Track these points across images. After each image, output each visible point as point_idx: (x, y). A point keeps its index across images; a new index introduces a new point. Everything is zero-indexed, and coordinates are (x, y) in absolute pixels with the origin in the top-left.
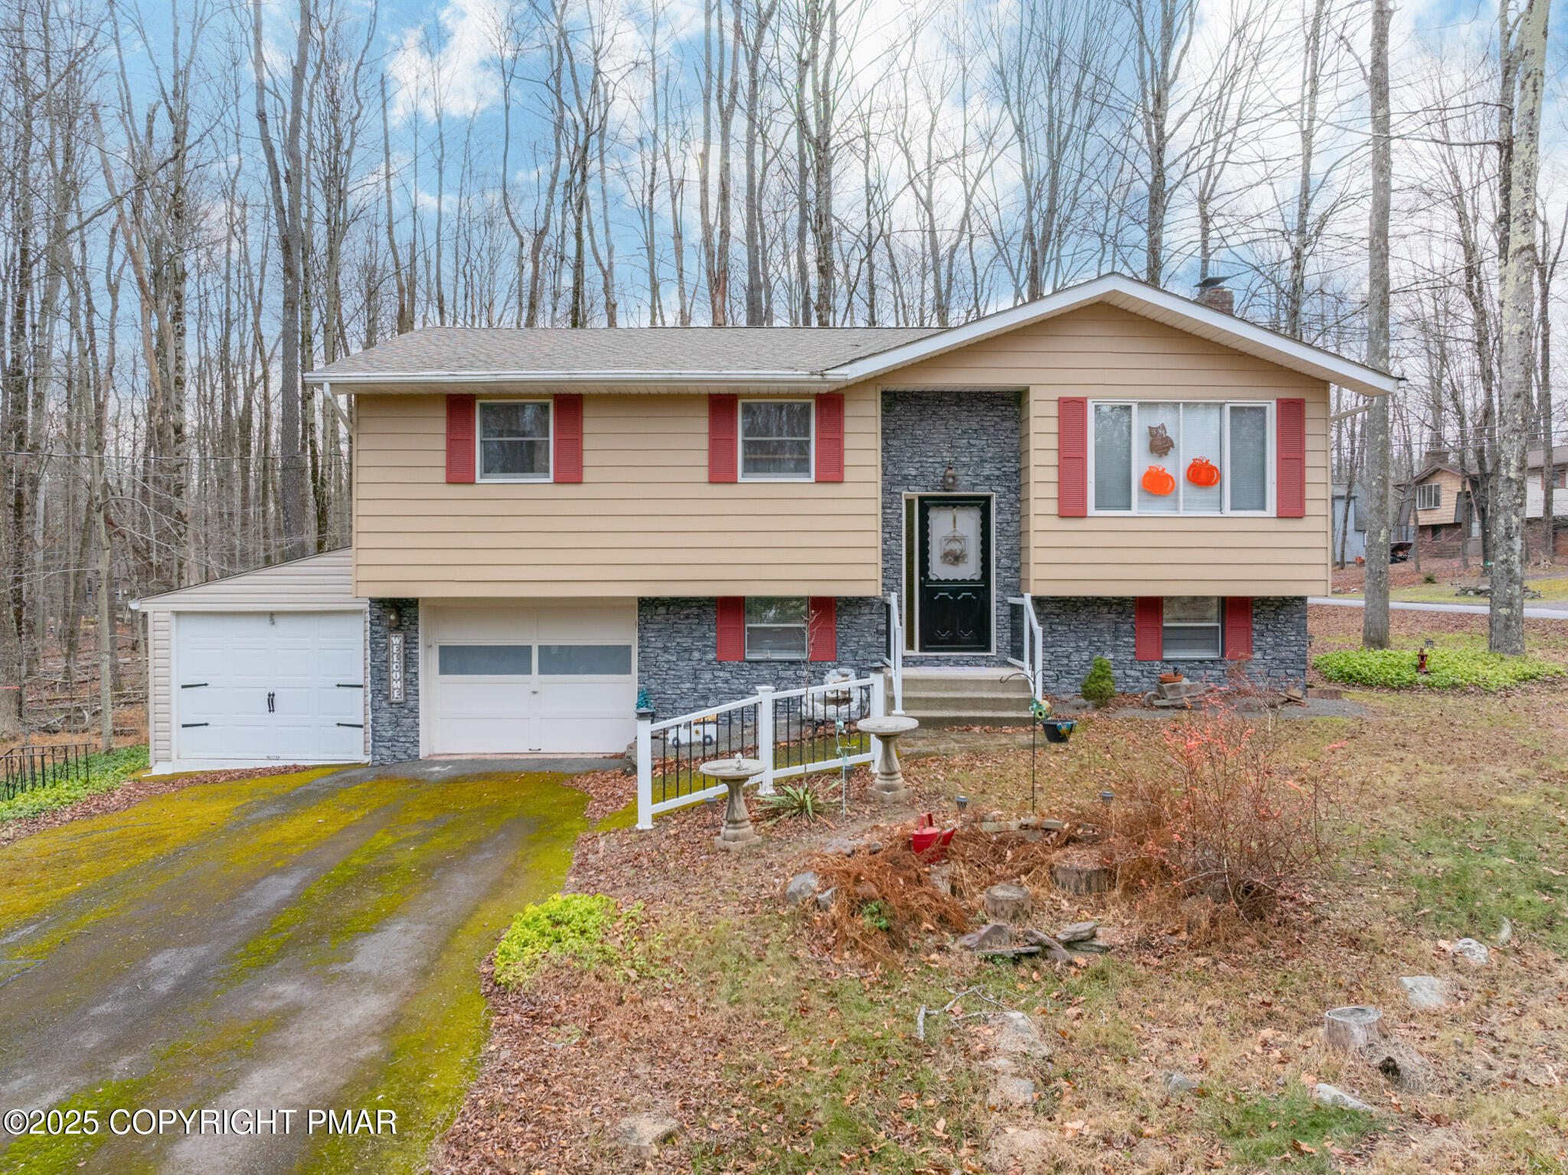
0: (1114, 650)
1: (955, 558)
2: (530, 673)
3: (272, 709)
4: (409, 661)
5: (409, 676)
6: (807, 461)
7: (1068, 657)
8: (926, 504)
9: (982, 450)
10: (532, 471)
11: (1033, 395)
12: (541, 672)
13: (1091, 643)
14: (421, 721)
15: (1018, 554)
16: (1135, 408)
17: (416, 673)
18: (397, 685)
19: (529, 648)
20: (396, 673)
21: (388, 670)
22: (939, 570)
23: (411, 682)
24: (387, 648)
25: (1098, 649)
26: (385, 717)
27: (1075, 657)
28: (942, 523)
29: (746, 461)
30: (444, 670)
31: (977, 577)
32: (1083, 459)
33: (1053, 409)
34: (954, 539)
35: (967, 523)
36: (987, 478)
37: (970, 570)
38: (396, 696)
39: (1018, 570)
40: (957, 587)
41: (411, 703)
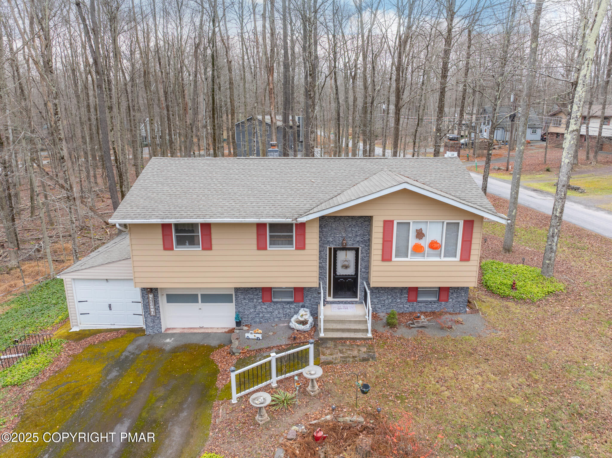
0: (400, 299)
1: (346, 267)
2: (198, 302)
3: (111, 309)
4: (156, 302)
5: (156, 307)
6: (292, 241)
7: (384, 301)
8: (336, 250)
9: (356, 232)
10: (194, 245)
11: (374, 219)
12: (202, 302)
13: (392, 296)
14: (162, 321)
15: (368, 268)
16: (411, 224)
17: (159, 306)
18: (152, 310)
19: (197, 295)
20: (152, 307)
21: (149, 305)
22: (341, 271)
23: (157, 309)
24: (148, 298)
25: (395, 298)
26: (149, 320)
27: (387, 302)
28: (341, 256)
29: (270, 240)
30: (168, 302)
31: (353, 274)
32: (392, 241)
33: (382, 224)
34: (346, 261)
35: (350, 256)
36: (358, 242)
37: (351, 271)
38: (152, 313)
39: (368, 273)
40: (346, 277)
41: (158, 316)
